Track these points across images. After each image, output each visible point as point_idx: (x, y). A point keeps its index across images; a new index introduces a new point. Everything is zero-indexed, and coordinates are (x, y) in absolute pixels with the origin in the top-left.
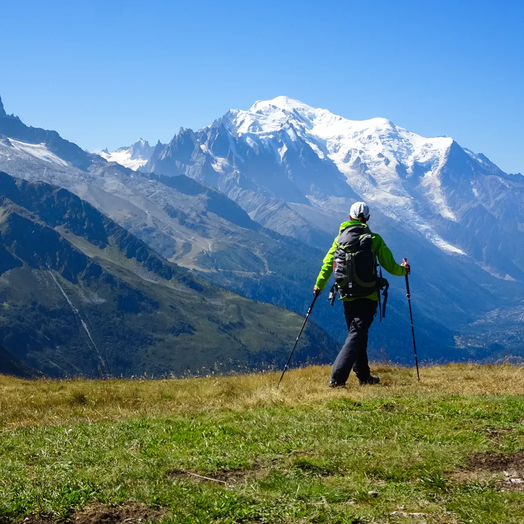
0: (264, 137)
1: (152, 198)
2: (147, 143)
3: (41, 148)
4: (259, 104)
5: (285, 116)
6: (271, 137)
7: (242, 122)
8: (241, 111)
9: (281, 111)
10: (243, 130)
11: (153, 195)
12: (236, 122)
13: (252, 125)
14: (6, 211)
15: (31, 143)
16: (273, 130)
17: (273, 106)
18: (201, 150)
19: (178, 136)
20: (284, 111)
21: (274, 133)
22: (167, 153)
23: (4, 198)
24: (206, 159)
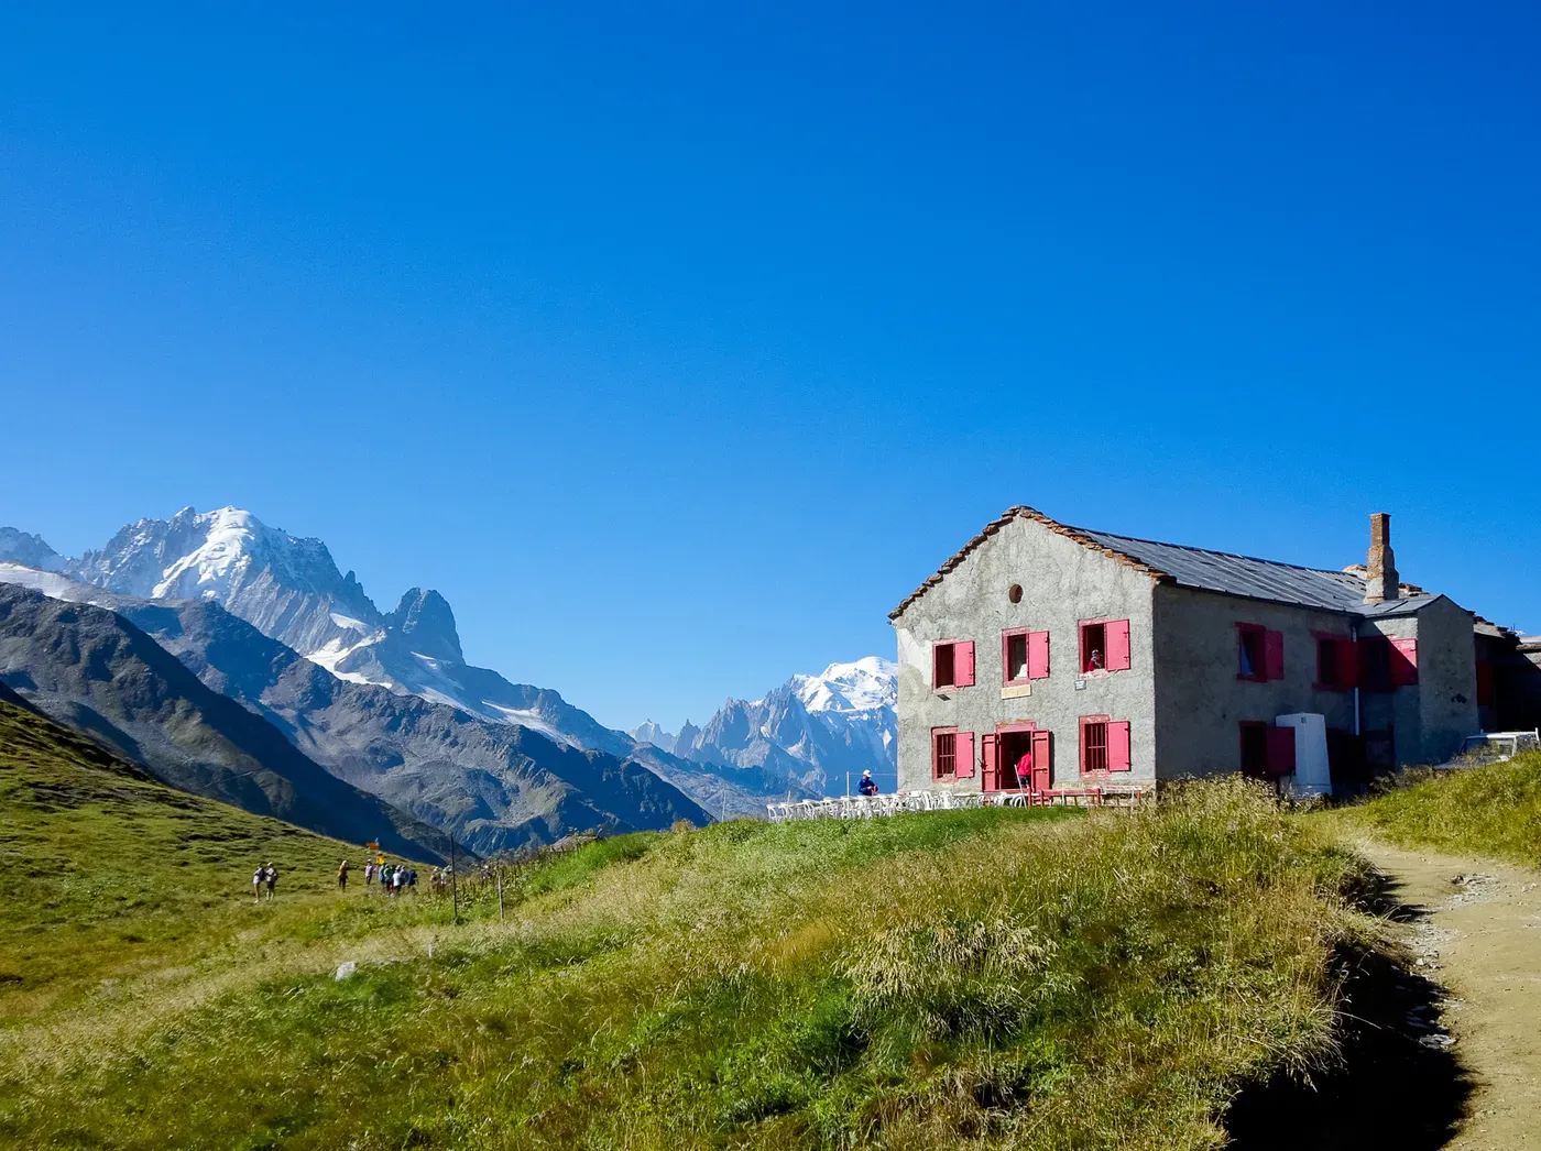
0: (853, 718)
1: (712, 801)
2: (657, 726)
3: (532, 718)
4: (834, 669)
5: (880, 687)
6: (866, 717)
7: (813, 696)
8: (812, 678)
9: (873, 679)
10: (817, 706)
11: (714, 797)
12: (803, 695)
13: (830, 699)
14: (551, 795)
15: (516, 709)
16: (867, 708)
17: (861, 671)
18: (761, 735)
19: (726, 711)
20: (878, 679)
21: (871, 712)
22: (705, 739)
23: (545, 772)
24: (770, 748)
